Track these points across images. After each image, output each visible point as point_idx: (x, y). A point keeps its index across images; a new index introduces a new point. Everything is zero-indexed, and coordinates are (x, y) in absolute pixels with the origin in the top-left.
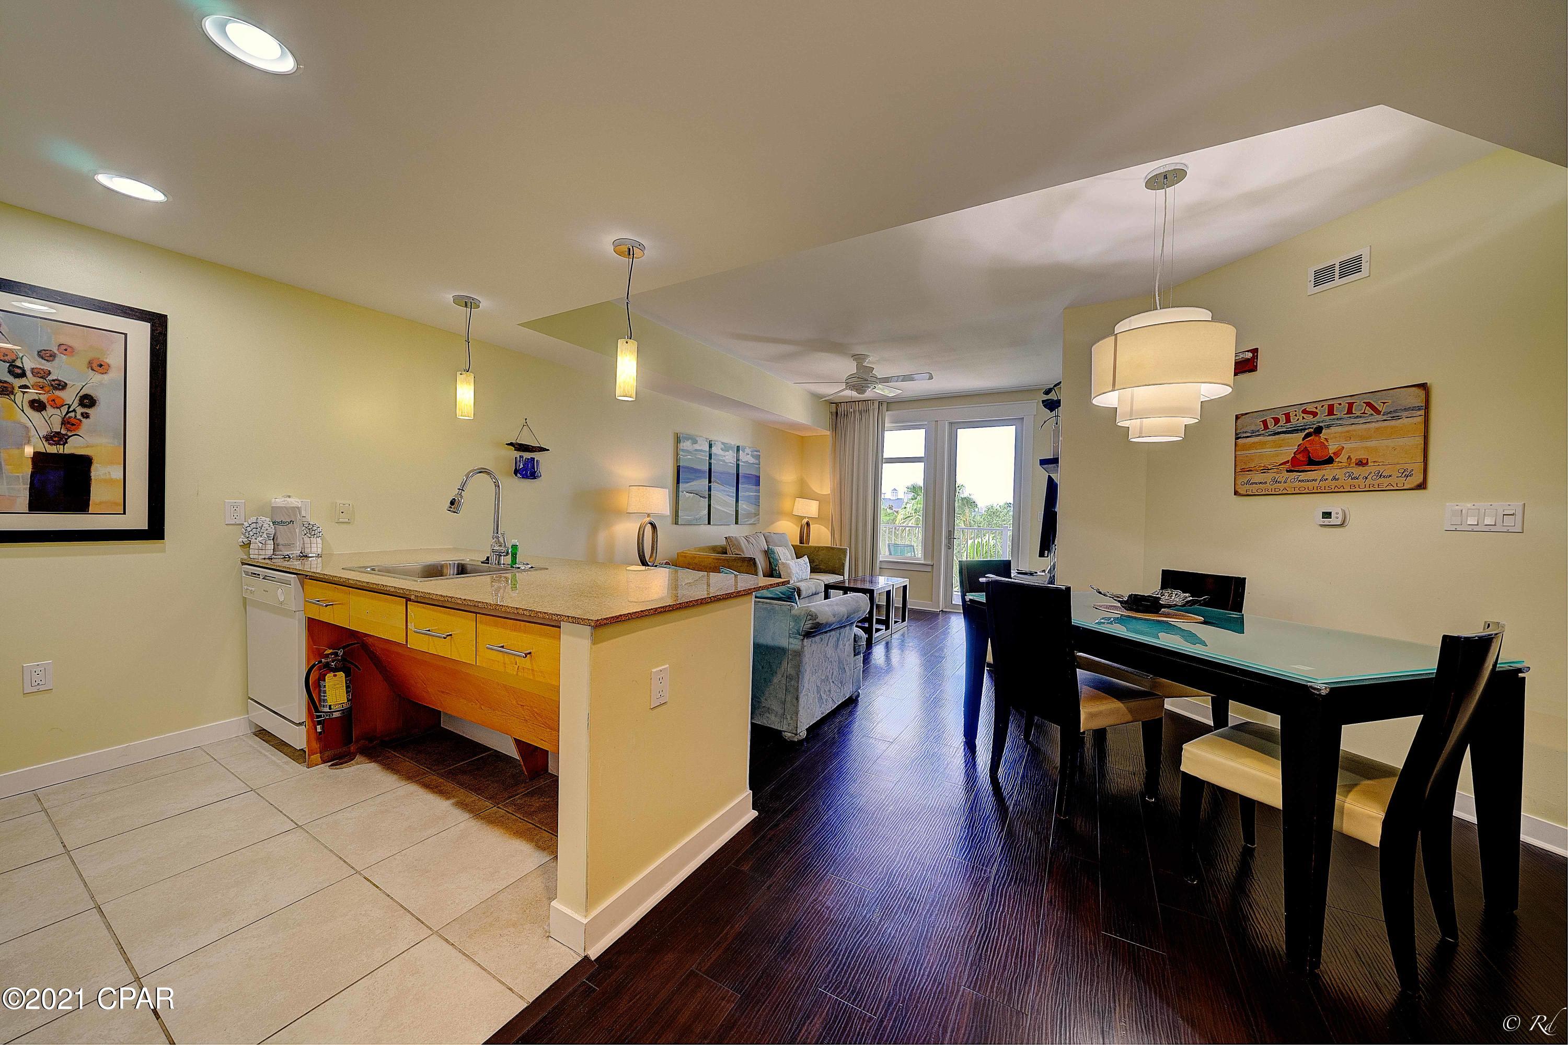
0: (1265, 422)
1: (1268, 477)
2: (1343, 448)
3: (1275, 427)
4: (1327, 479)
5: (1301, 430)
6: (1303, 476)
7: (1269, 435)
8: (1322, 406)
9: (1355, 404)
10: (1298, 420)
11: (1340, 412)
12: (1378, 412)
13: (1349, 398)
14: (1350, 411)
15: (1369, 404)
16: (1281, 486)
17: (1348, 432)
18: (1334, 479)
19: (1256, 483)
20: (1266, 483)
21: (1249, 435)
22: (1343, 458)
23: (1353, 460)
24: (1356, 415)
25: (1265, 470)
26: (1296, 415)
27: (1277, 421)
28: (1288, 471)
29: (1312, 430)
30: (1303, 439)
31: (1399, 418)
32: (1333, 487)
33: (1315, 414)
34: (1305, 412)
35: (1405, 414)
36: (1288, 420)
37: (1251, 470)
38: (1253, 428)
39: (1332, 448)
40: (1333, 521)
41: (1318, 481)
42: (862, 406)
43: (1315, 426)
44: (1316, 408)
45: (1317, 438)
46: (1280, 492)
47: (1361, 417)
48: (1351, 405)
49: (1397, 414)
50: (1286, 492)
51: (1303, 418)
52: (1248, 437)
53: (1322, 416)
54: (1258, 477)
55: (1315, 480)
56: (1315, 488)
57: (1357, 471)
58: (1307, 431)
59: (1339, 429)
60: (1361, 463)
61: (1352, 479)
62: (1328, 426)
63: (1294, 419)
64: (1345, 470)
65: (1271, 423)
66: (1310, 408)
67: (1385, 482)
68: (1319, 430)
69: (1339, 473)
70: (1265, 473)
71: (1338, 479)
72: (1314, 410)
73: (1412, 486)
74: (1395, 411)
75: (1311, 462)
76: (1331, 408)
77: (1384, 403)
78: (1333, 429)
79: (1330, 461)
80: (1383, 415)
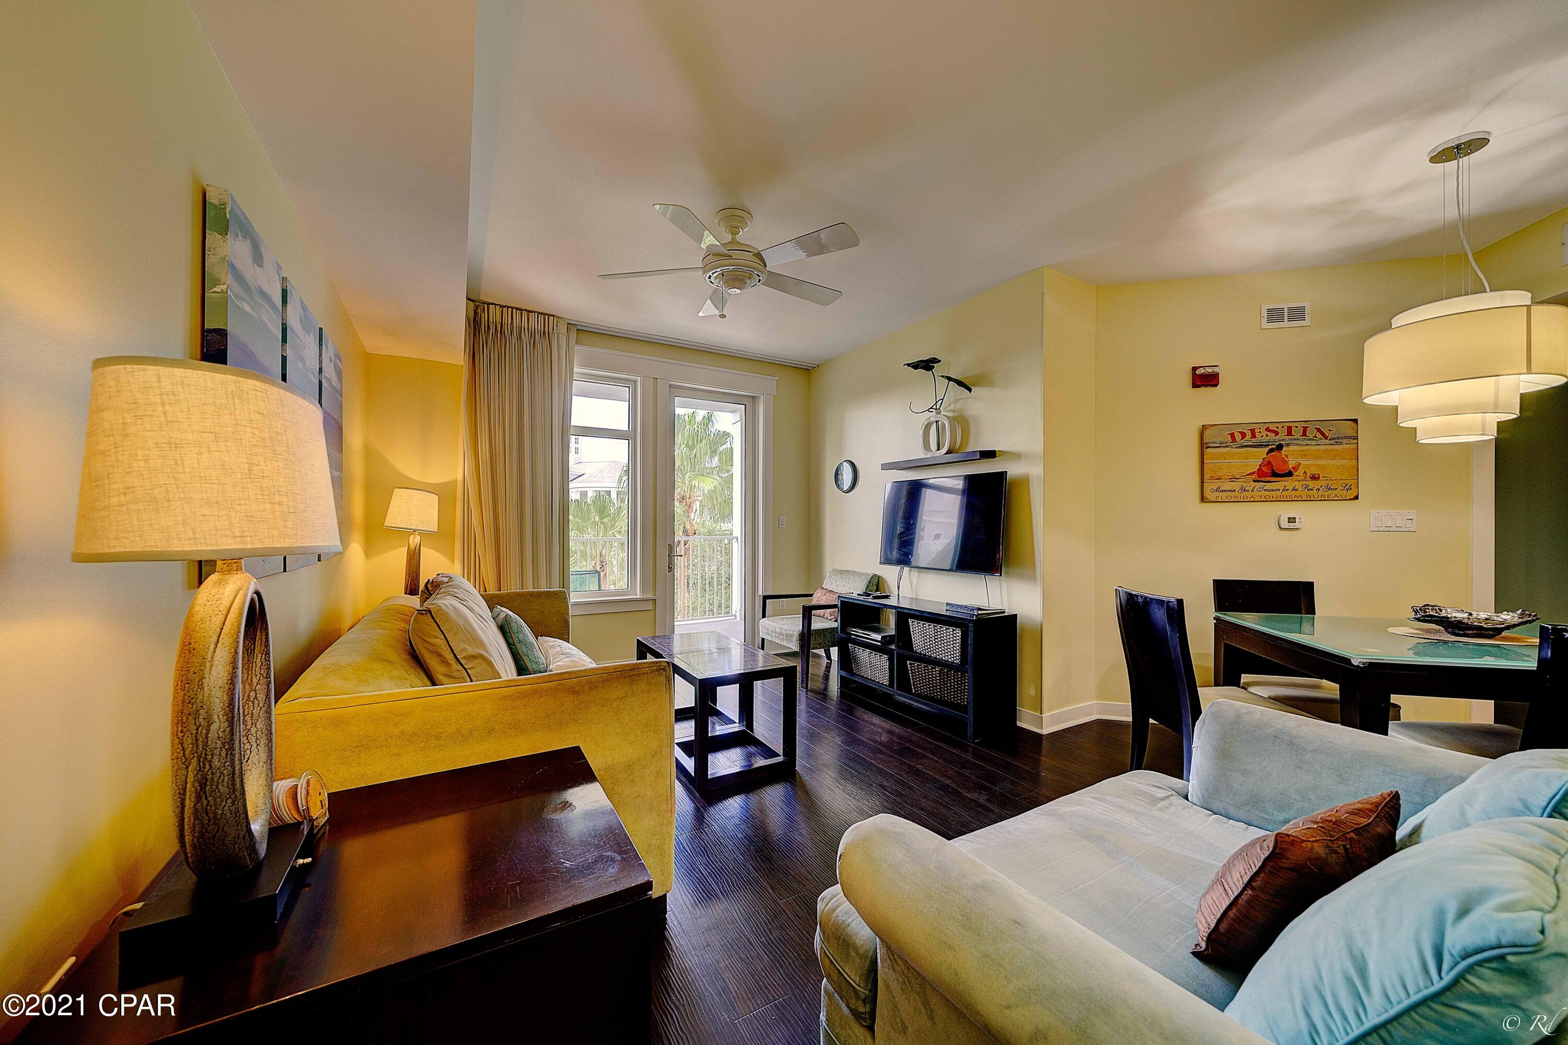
0: (1232, 435)
1: (1236, 485)
2: (1300, 464)
3: (1242, 441)
4: (1288, 490)
5: (1265, 445)
6: (1268, 486)
7: (1237, 448)
8: (1283, 427)
9: (1308, 429)
10: (1262, 436)
11: (1298, 433)
12: (1326, 437)
13: (1304, 423)
14: (1304, 434)
15: (1318, 430)
16: (1249, 494)
17: (1303, 451)
18: (1294, 489)
19: (1226, 491)
20: (1234, 491)
21: (1218, 445)
22: (1300, 472)
23: (1308, 475)
24: (1309, 438)
25: (1233, 479)
26: (1260, 432)
27: (1243, 435)
28: (1254, 481)
29: (1275, 447)
30: (1267, 454)
31: (1341, 443)
32: (1293, 496)
33: (1277, 433)
34: (1268, 430)
35: (1345, 441)
36: (1254, 436)
37: (1220, 479)
38: (1221, 439)
39: (1291, 464)
40: (1297, 525)
41: (1281, 491)
42: (535, 323)
43: (1277, 443)
44: (1278, 428)
45: (1279, 454)
46: (1248, 500)
47: (1313, 440)
48: (1305, 429)
49: (1339, 441)
50: (1253, 499)
51: (1267, 435)
52: (1216, 447)
53: (1283, 435)
54: (1227, 486)
55: (1279, 490)
56: (1279, 497)
57: (1312, 484)
58: (1270, 447)
59: (1296, 448)
60: (1314, 478)
61: (1308, 490)
62: (1288, 445)
63: (1258, 435)
64: (1302, 483)
65: (1238, 437)
66: (1272, 427)
67: (1333, 493)
68: (1280, 447)
69: (1298, 485)
70: (1233, 481)
71: (1297, 490)
72: (1276, 429)
73: (1352, 497)
74: (1338, 438)
75: (1275, 475)
76: (1289, 429)
77: (1330, 431)
78: (1291, 448)
79: (1290, 474)
80: (1330, 440)
